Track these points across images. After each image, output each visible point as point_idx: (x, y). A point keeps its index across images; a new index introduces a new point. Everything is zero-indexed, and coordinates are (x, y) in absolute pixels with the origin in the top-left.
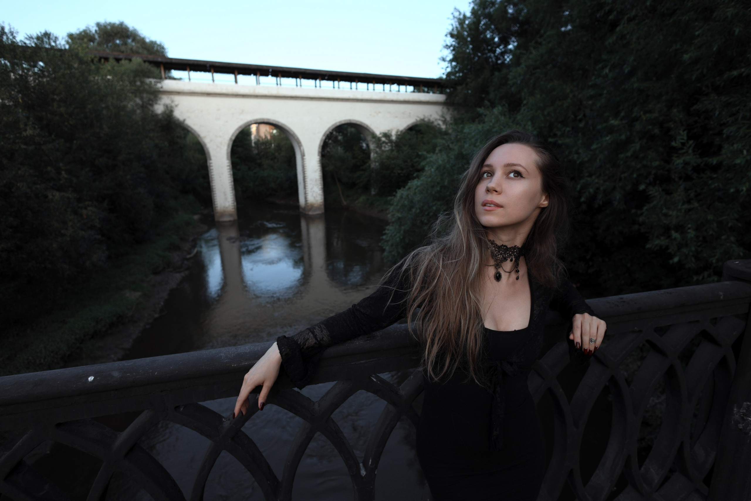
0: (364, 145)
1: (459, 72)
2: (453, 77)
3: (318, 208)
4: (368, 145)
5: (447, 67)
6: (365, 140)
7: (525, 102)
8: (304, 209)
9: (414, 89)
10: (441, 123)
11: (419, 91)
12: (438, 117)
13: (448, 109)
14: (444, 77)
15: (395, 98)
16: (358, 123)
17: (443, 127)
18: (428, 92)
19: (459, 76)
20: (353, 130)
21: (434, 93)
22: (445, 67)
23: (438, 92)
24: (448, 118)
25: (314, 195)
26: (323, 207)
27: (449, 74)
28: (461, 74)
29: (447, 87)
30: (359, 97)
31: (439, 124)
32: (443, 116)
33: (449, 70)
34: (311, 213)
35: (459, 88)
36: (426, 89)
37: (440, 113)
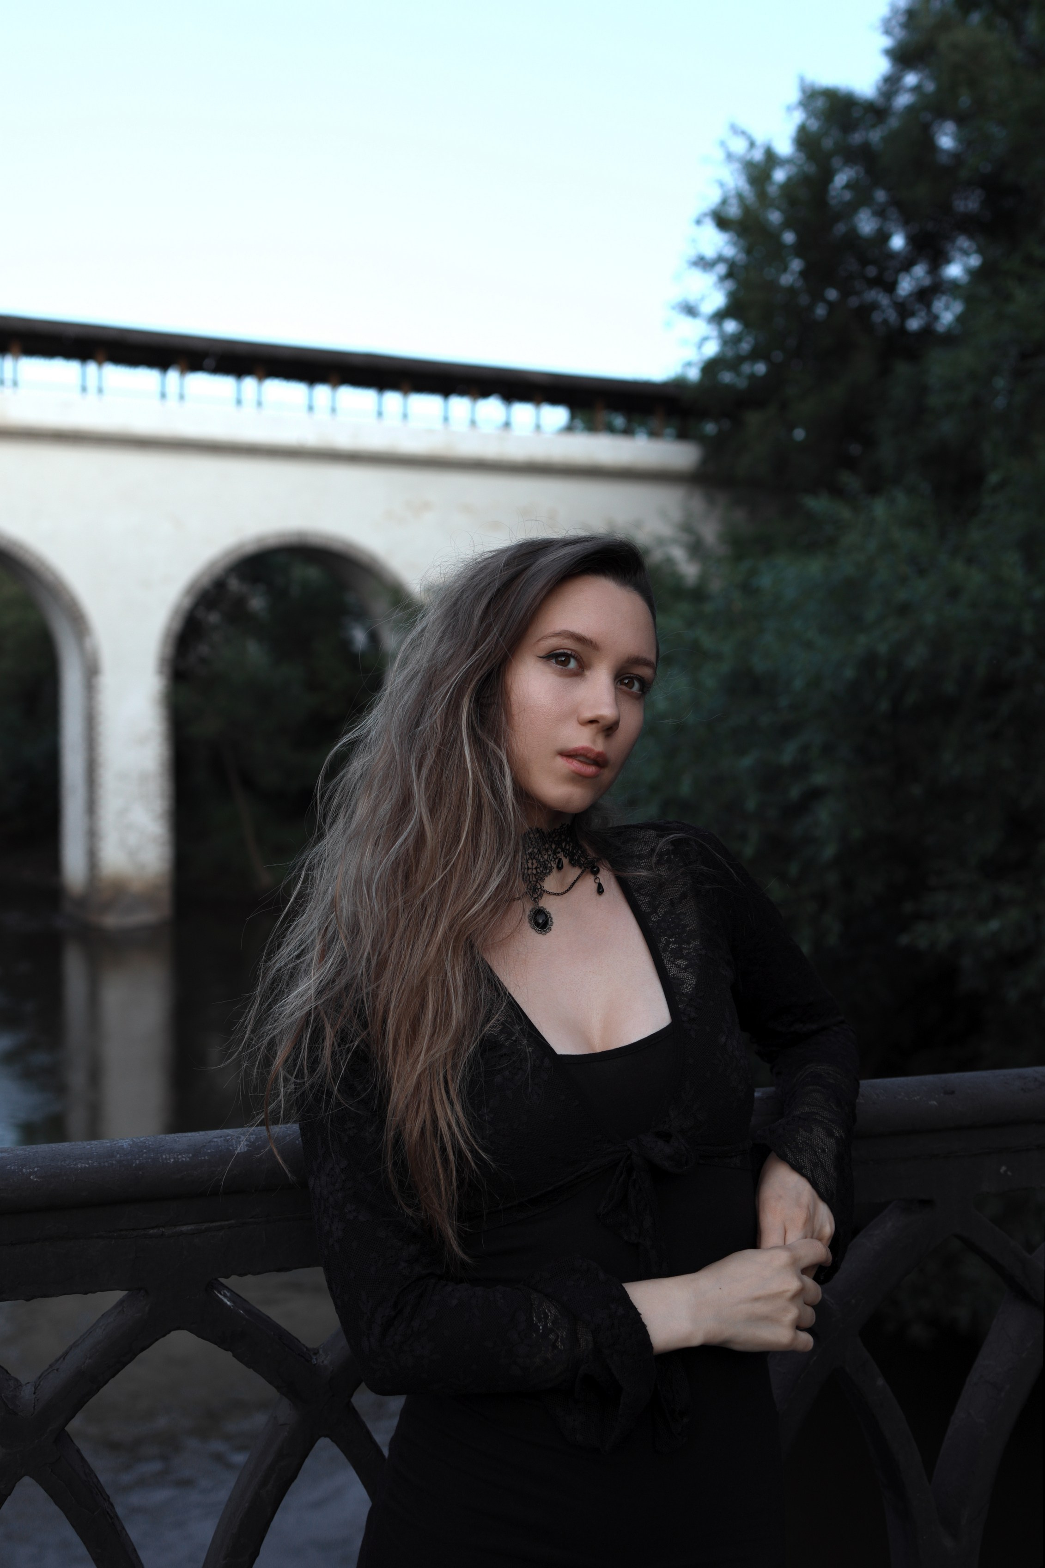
0: (359, 637)
1: (755, 355)
2: (727, 377)
3: (146, 899)
4: (374, 638)
5: (705, 339)
6: (361, 615)
7: (994, 478)
8: (83, 902)
9: (573, 417)
10: (678, 554)
11: (592, 427)
12: (665, 530)
13: (711, 501)
14: (694, 374)
15: (490, 450)
16: (336, 546)
17: (689, 570)
18: (628, 432)
19: (752, 377)
20: (313, 573)
21: (653, 434)
22: (697, 338)
23: (669, 431)
24: (710, 532)
25: (133, 839)
26: (165, 896)
27: (710, 367)
28: (760, 368)
29: (704, 414)
30: (343, 441)
31: (670, 561)
32: (687, 528)
33: (712, 349)
34: (112, 921)
35: (754, 419)
36: (619, 421)
37: (676, 514)
